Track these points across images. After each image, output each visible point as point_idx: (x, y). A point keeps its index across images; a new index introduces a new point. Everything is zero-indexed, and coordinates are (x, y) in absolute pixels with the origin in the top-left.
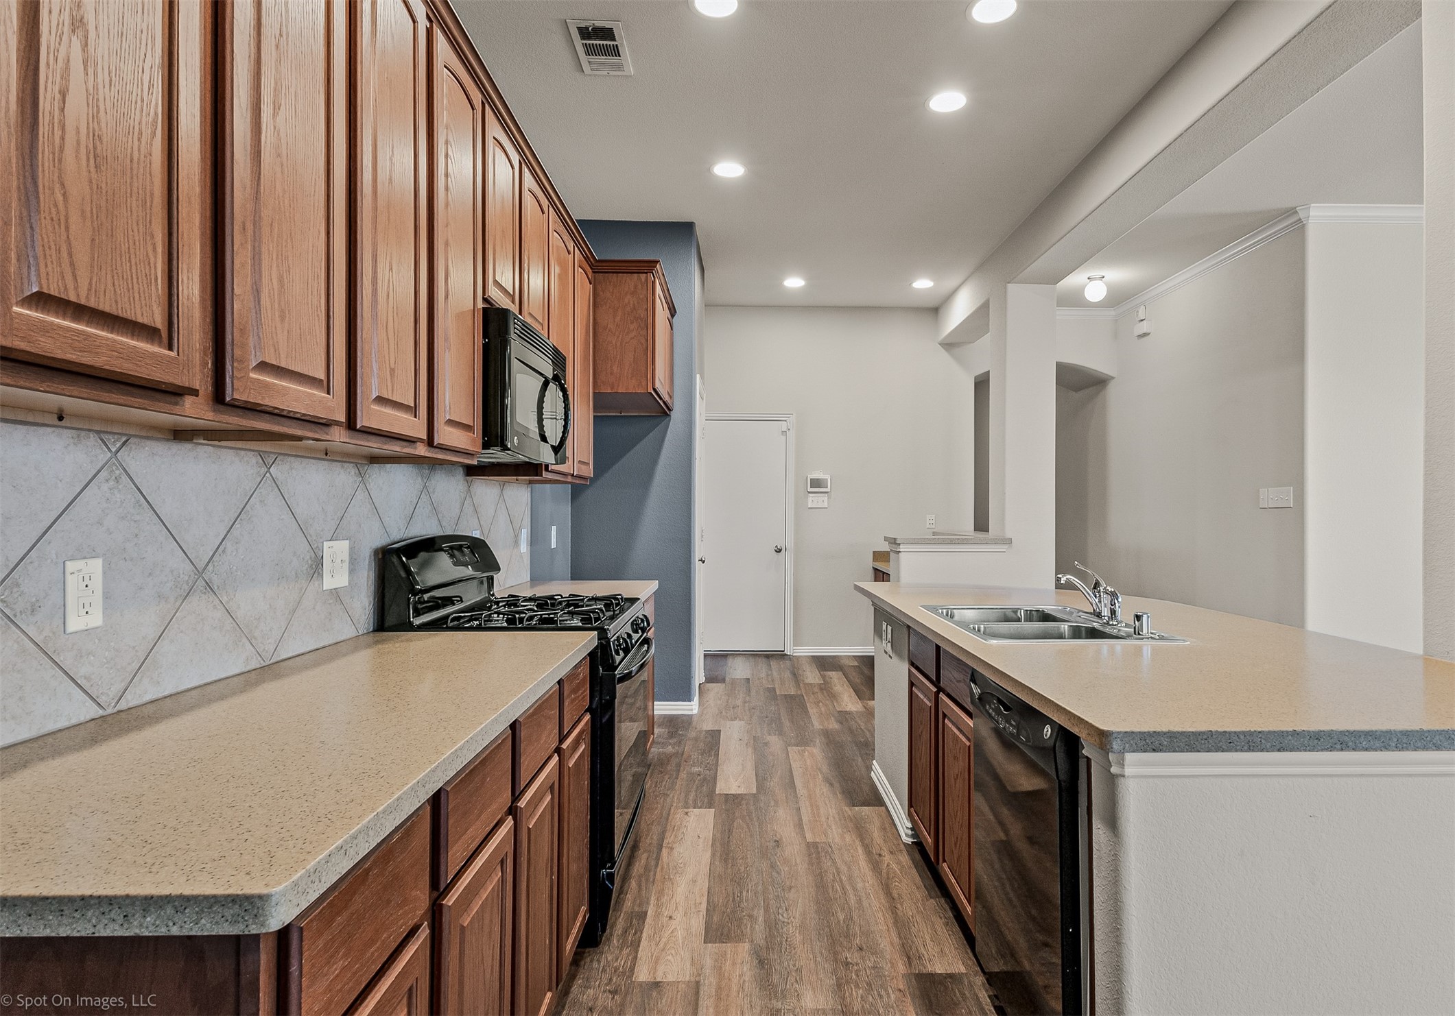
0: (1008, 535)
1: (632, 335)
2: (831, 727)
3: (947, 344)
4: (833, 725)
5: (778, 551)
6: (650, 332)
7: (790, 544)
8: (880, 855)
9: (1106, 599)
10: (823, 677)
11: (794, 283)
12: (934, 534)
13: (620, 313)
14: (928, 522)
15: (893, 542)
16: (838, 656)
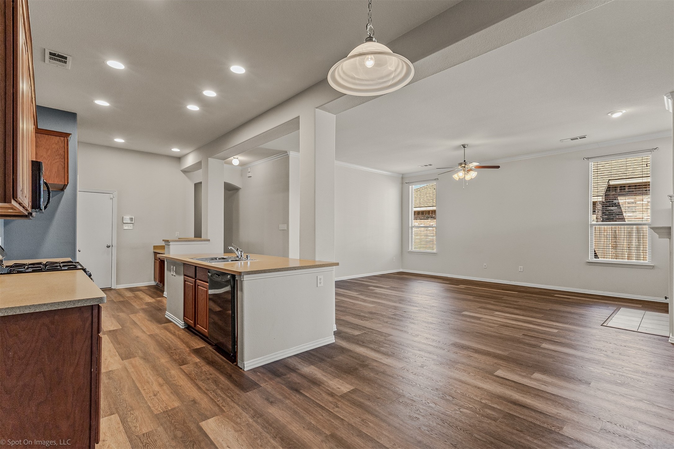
0: (208, 239)
1: (56, 161)
2: (144, 307)
3: (184, 171)
4: (145, 307)
5: (108, 247)
6: (66, 160)
7: (115, 244)
8: (175, 332)
9: (239, 252)
10: (134, 294)
11: (119, 140)
12: (179, 239)
13: (50, 151)
14: (176, 234)
15: (167, 241)
16: (138, 287)
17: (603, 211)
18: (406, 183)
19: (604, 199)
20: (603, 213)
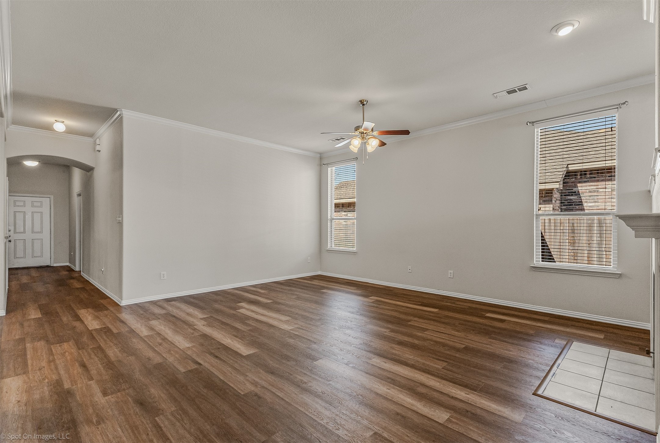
17: (561, 200)
18: (324, 164)
19: (562, 186)
20: (562, 203)
